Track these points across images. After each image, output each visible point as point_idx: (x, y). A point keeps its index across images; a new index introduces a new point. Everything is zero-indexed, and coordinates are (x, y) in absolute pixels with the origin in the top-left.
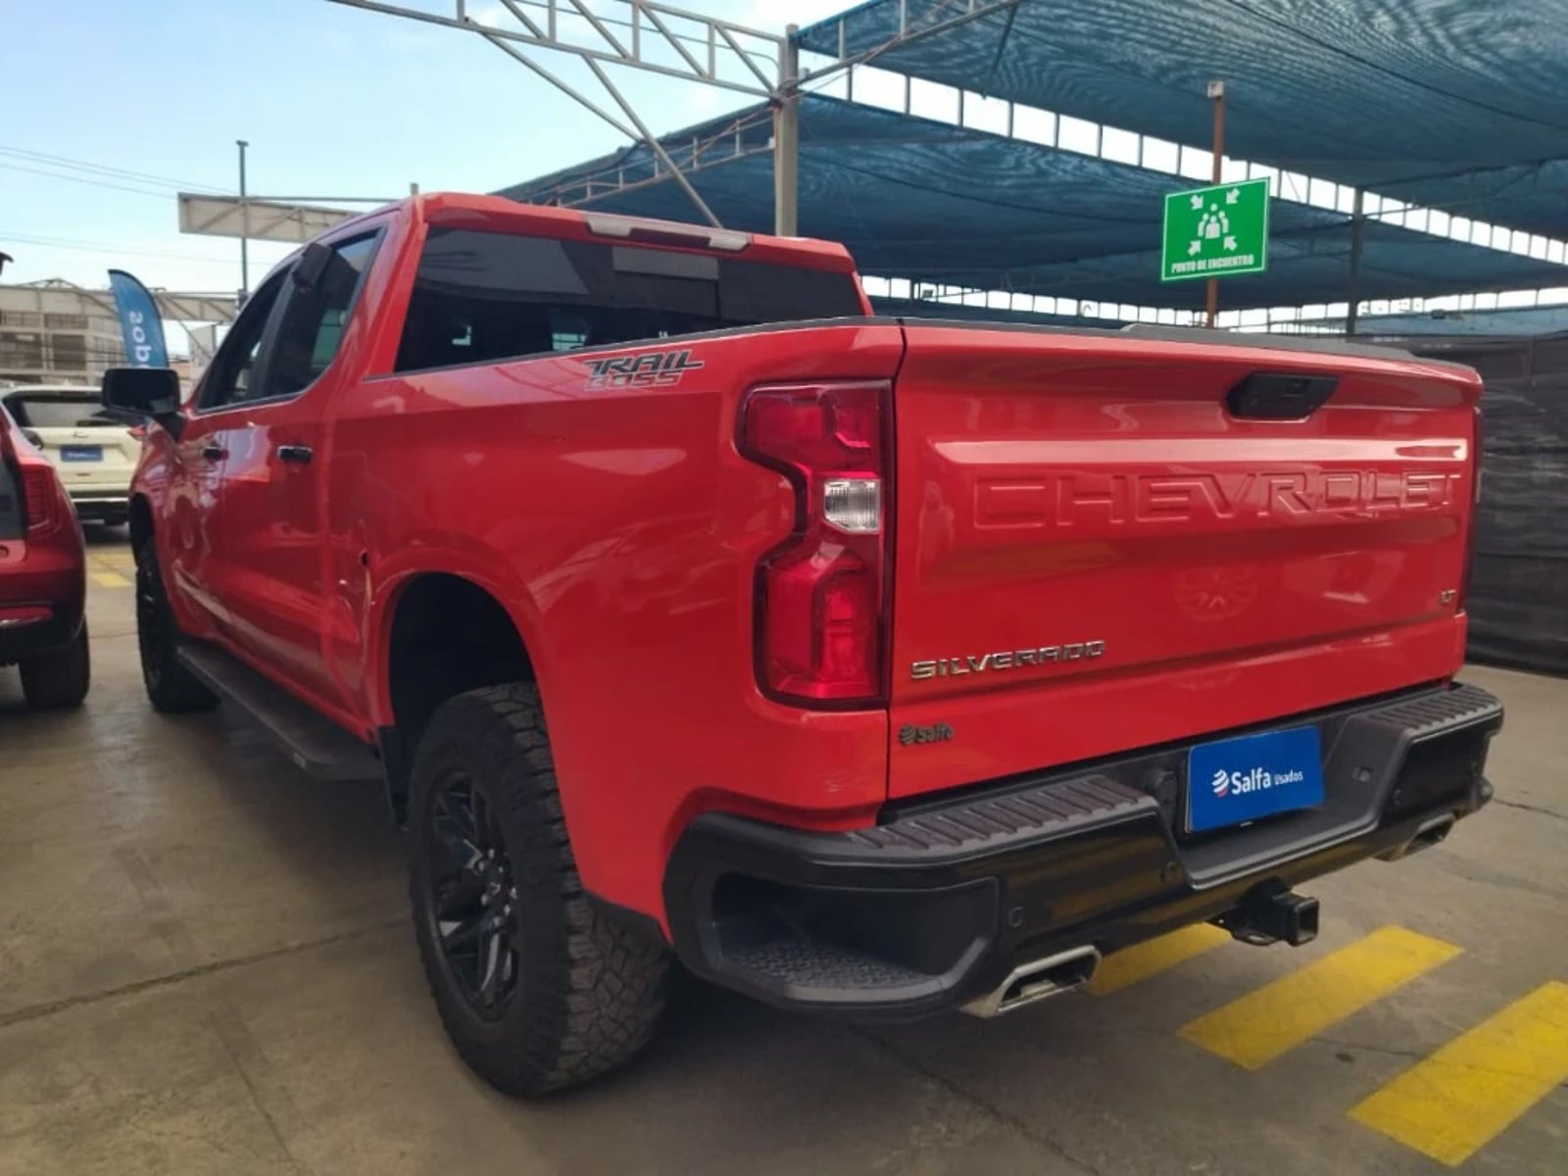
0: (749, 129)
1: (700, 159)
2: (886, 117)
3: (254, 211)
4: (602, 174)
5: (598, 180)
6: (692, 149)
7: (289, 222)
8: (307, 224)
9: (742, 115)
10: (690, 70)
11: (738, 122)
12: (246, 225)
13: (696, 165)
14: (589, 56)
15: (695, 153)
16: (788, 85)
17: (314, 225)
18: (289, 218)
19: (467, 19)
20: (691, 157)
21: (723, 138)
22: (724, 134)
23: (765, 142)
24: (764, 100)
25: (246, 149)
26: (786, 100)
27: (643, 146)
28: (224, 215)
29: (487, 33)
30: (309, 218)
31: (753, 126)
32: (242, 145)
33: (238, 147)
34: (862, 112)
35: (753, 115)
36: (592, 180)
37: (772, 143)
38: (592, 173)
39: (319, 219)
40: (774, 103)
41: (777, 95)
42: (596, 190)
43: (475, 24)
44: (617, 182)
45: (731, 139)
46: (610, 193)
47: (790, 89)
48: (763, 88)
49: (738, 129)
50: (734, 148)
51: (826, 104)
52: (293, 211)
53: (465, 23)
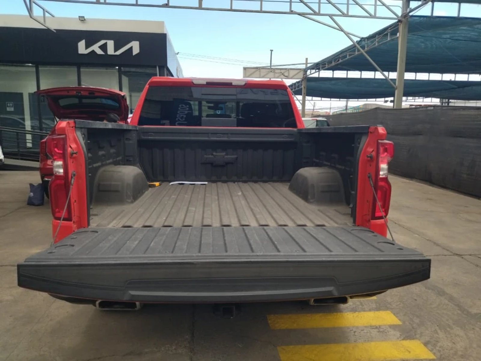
0: (392, 31)
1: (378, 42)
2: (450, 19)
3: (262, 70)
4: (351, 50)
5: (350, 52)
6: (376, 39)
7: (271, 73)
8: (276, 73)
9: (390, 26)
10: (367, 15)
11: (389, 29)
12: (260, 74)
13: (377, 44)
14: (331, 16)
15: (377, 40)
16: (404, 15)
17: (278, 73)
18: (271, 72)
19: (292, 11)
20: (375, 42)
21: (385, 34)
22: (385, 33)
23: (396, 34)
24: (396, 21)
25: (272, 52)
26: (403, 19)
27: (363, 40)
28: (254, 72)
29: (299, 14)
30: (277, 71)
31: (393, 30)
32: (272, 51)
33: (270, 52)
34: (438, 19)
35: (393, 26)
36: (349, 52)
37: (398, 34)
38: (349, 50)
39: (279, 71)
40: (400, 21)
41: (400, 19)
42: (350, 55)
43: (295, 12)
44: (355, 52)
45: (387, 34)
46: (353, 56)
47: (405, 15)
48: (395, 17)
49: (389, 31)
50: (388, 38)
51: (422, 18)
52: (272, 70)
53: (292, 12)
